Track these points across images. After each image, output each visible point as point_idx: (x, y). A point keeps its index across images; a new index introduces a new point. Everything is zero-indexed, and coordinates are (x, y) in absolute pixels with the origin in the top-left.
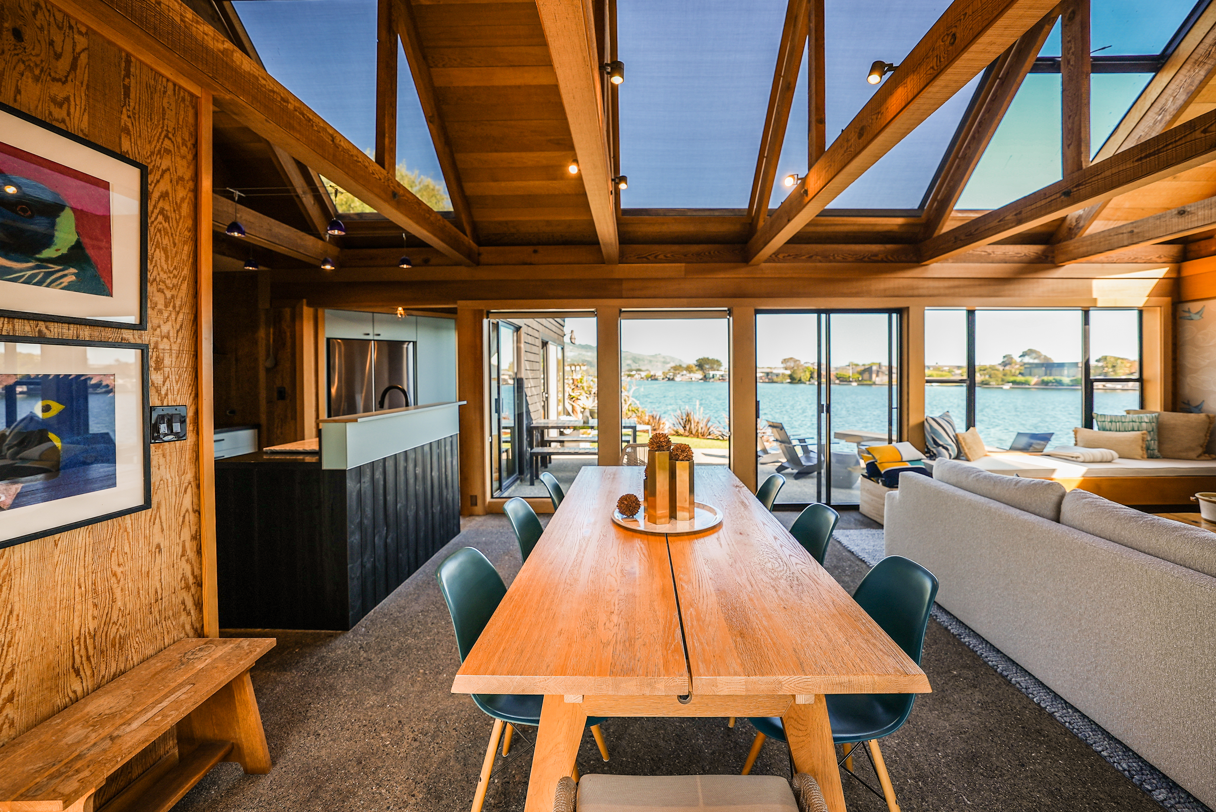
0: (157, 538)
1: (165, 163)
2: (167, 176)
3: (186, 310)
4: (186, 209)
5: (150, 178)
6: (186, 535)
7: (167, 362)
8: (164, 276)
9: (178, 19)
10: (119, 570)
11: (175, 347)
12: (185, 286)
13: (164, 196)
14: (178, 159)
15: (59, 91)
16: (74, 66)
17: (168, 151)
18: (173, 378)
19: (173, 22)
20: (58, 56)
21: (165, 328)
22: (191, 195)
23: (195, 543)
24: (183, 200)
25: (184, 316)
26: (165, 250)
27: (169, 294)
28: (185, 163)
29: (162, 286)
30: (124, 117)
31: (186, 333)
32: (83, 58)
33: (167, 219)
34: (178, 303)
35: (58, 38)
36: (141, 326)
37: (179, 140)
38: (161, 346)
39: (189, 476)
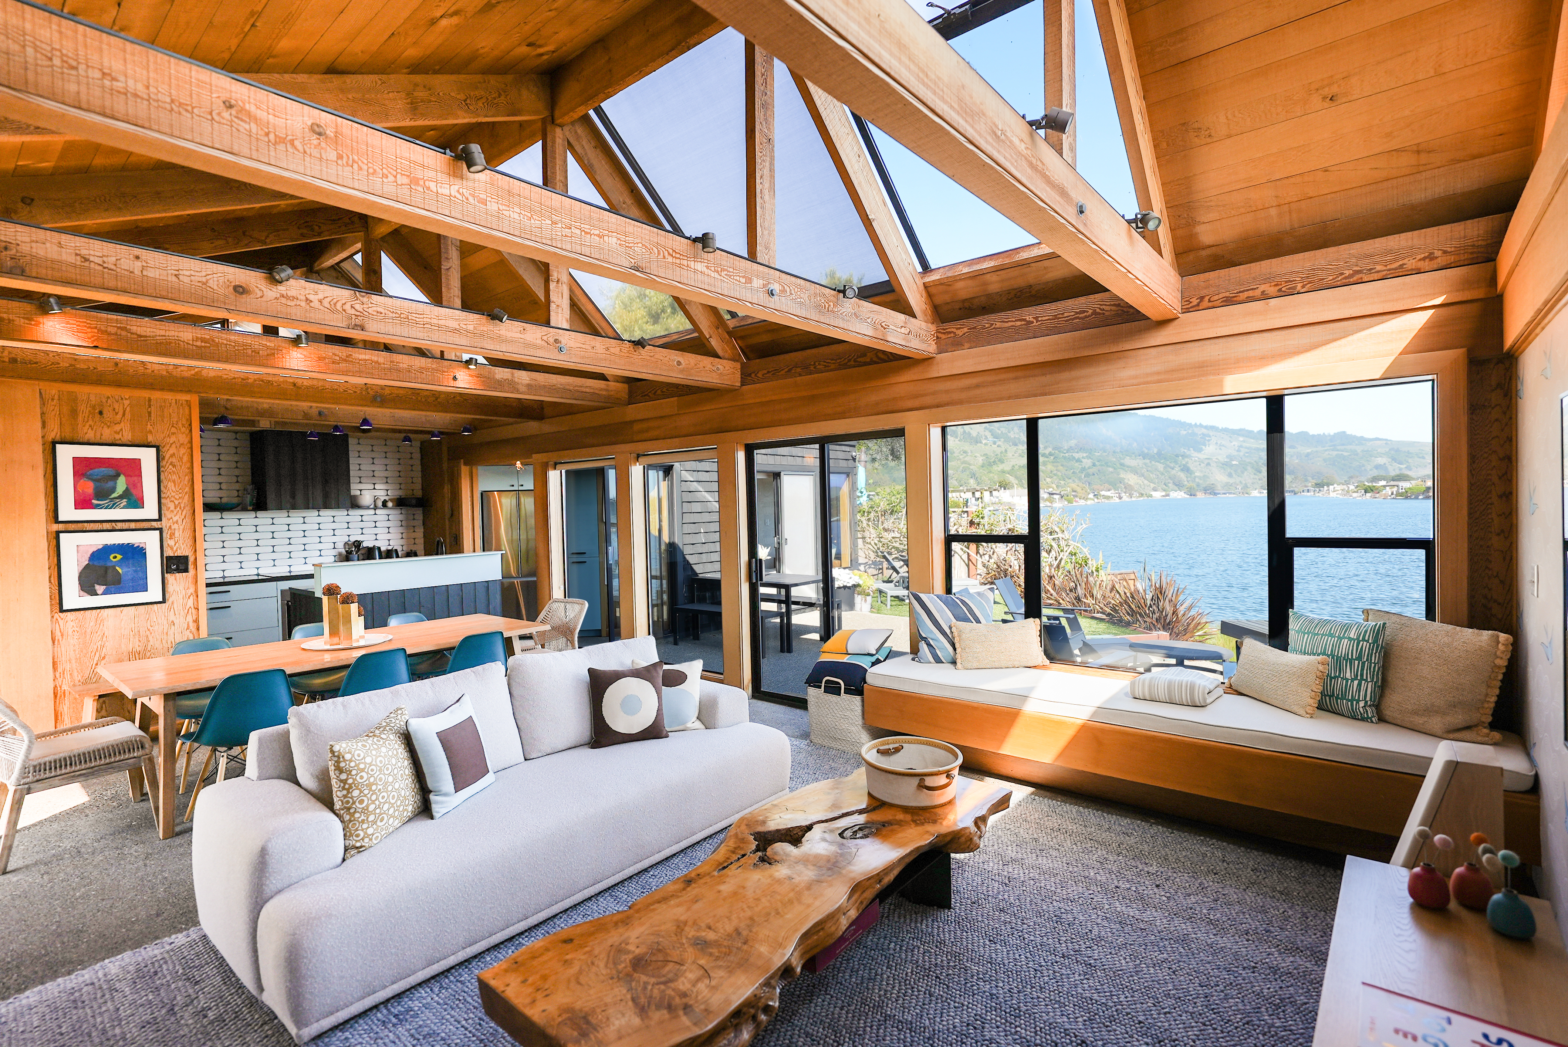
0: (172, 617)
1: (173, 439)
2: (174, 446)
3: (188, 508)
4: (186, 458)
5: (162, 450)
6: (190, 619)
7: (177, 534)
8: (173, 494)
9: (165, 373)
10: (151, 629)
11: (182, 527)
12: (187, 496)
13: (173, 455)
14: (180, 435)
15: (117, 428)
16: (124, 415)
17: (173, 434)
18: (181, 542)
19: (162, 376)
20: (117, 414)
21: (175, 519)
22: (189, 451)
23: (195, 625)
24: (184, 454)
25: (187, 511)
26: (174, 482)
27: (177, 502)
28: (184, 436)
29: (172, 499)
30: (149, 426)
31: (188, 520)
32: (128, 409)
33: (174, 466)
34: (182, 505)
35: (116, 406)
36: (160, 519)
37: (180, 425)
38: (173, 527)
39: (192, 590)
